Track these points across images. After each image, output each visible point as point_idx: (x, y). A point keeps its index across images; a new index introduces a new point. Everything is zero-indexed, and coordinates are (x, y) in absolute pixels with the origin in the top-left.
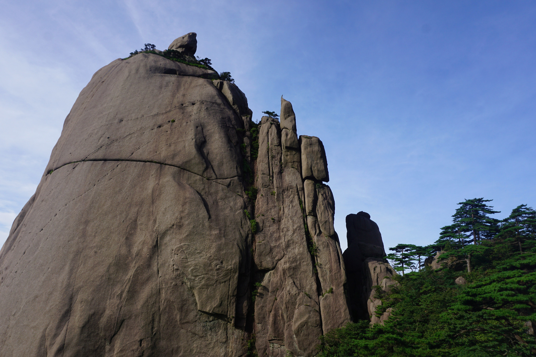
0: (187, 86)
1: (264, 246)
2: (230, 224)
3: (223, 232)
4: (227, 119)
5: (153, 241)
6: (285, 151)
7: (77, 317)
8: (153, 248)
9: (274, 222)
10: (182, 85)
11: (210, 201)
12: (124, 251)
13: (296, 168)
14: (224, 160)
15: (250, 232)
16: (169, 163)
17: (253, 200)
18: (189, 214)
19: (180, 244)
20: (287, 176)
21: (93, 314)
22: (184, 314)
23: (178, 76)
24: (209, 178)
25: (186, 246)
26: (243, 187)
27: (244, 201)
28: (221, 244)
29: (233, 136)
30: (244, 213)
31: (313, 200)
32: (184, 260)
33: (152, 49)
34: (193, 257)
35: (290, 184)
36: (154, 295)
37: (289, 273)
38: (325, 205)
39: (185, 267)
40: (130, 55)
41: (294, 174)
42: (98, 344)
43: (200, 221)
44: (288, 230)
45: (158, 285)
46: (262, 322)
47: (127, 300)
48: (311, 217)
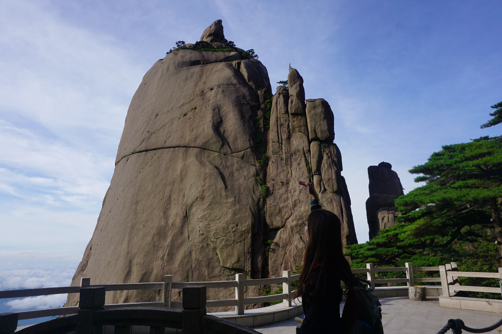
0: (208, 73)
1: (274, 208)
2: (244, 191)
3: (237, 199)
4: (241, 97)
5: (184, 212)
6: (292, 118)
7: (135, 276)
8: (183, 218)
9: (283, 185)
10: (205, 74)
11: (226, 173)
12: (163, 223)
13: (303, 131)
14: (238, 135)
15: (261, 196)
16: (193, 146)
17: (266, 167)
18: (209, 187)
19: (204, 213)
20: (294, 141)
21: (145, 274)
22: (210, 270)
23: (202, 65)
24: (225, 153)
25: (208, 214)
26: (256, 157)
27: (256, 170)
28: (236, 210)
29: (247, 112)
30: (256, 180)
31: (317, 160)
32: (207, 226)
33: (182, 45)
34: (214, 223)
35: (297, 148)
36: (187, 256)
37: (296, 229)
38: (329, 163)
39: (209, 232)
40: (167, 55)
41: (301, 137)
42: (150, 295)
43: (218, 192)
44: (295, 191)
45: (189, 248)
46: (276, 274)
47: (168, 261)
48: (317, 176)
